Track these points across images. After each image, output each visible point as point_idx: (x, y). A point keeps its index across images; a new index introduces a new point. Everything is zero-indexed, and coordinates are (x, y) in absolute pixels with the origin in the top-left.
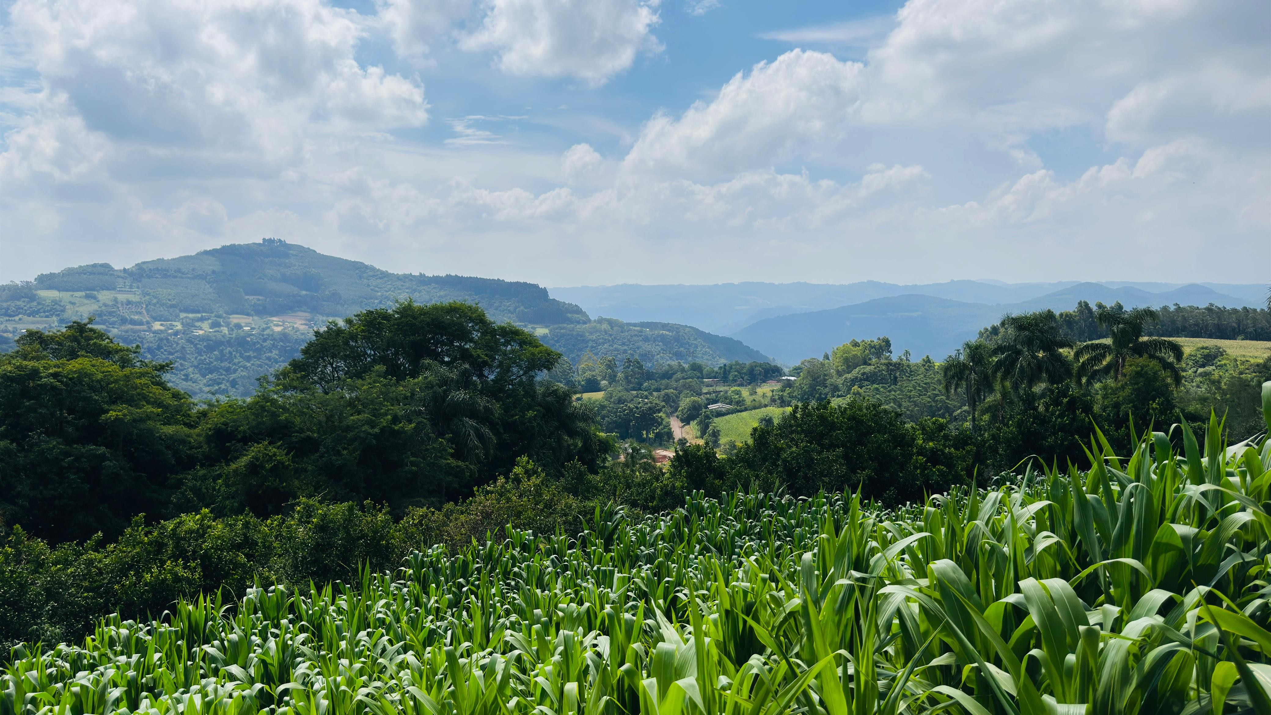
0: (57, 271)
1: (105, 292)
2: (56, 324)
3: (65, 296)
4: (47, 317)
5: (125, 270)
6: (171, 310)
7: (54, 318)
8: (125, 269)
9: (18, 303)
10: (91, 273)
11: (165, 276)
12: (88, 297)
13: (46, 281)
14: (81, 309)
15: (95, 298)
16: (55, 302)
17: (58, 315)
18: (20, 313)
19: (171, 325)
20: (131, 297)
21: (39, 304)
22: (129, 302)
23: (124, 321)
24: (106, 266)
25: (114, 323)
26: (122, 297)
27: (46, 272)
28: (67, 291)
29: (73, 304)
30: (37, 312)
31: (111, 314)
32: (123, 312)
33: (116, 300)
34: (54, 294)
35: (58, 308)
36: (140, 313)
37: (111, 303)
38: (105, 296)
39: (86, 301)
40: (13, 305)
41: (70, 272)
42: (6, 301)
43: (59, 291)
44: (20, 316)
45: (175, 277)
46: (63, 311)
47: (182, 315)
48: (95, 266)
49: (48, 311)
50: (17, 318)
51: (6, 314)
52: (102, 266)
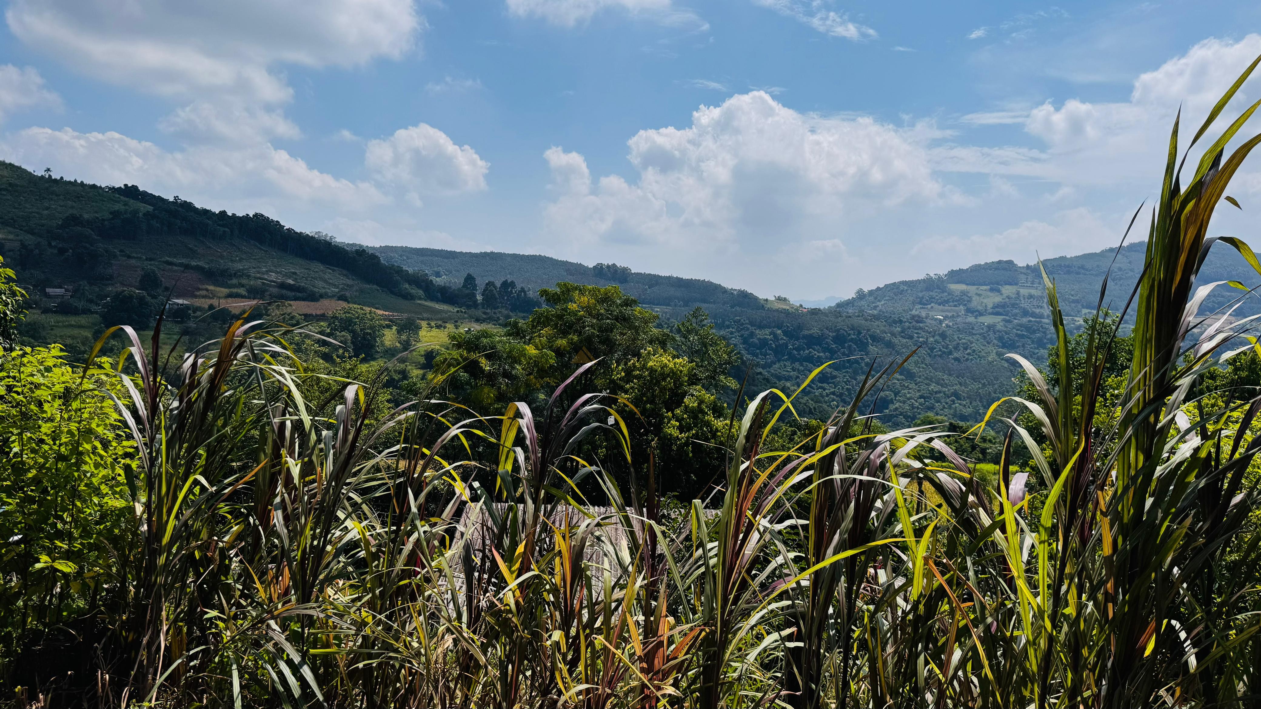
0: (965, 267)
1: (1007, 287)
2: (963, 312)
3: (972, 289)
4: (955, 306)
5: (1028, 267)
6: (1073, 305)
7: (961, 307)
8: (1028, 265)
9: (931, 293)
10: (996, 269)
11: (1069, 272)
12: (992, 290)
13: (956, 276)
14: (985, 301)
15: (999, 291)
16: (964, 293)
17: (965, 305)
18: (932, 302)
19: (1073, 320)
20: (1033, 292)
21: (949, 294)
22: (1031, 296)
23: (1025, 313)
24: (1010, 262)
25: (1016, 315)
26: (1024, 292)
27: (956, 268)
28: (974, 285)
29: (979, 295)
30: (947, 302)
31: (1013, 305)
32: (1024, 304)
33: (1018, 293)
34: (963, 287)
35: (966, 298)
36: (1041, 307)
37: (1013, 296)
38: (1008, 290)
39: (989, 293)
40: (927, 294)
41: (977, 268)
42: (921, 291)
43: (967, 284)
44: (932, 304)
45: (1078, 273)
46: (970, 301)
47: (1085, 311)
48: (1000, 262)
49: (956, 301)
50: (929, 306)
51: (920, 303)
52: (1007, 262)
